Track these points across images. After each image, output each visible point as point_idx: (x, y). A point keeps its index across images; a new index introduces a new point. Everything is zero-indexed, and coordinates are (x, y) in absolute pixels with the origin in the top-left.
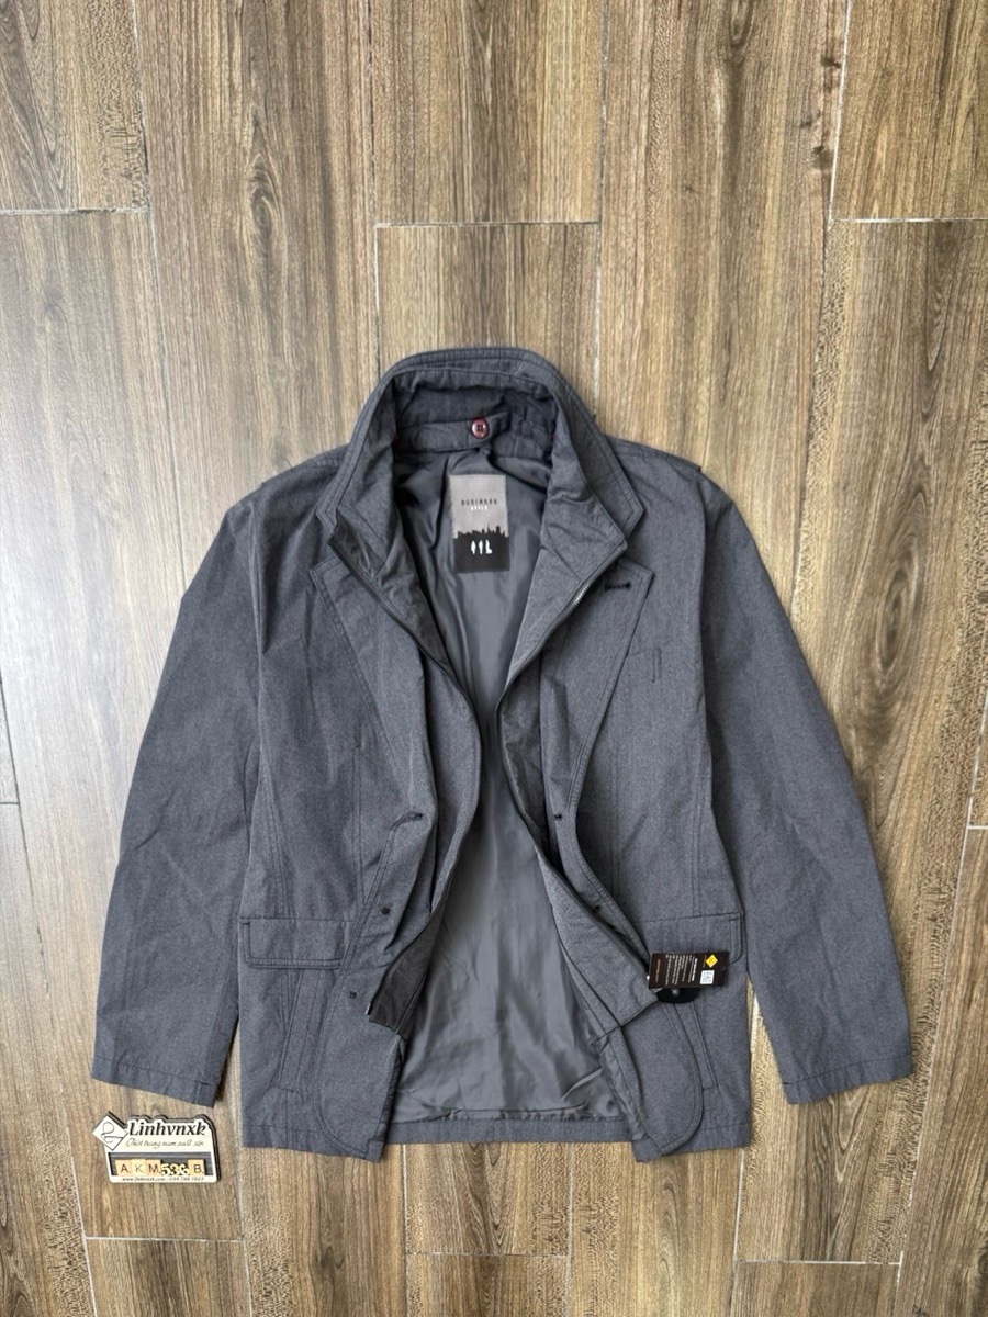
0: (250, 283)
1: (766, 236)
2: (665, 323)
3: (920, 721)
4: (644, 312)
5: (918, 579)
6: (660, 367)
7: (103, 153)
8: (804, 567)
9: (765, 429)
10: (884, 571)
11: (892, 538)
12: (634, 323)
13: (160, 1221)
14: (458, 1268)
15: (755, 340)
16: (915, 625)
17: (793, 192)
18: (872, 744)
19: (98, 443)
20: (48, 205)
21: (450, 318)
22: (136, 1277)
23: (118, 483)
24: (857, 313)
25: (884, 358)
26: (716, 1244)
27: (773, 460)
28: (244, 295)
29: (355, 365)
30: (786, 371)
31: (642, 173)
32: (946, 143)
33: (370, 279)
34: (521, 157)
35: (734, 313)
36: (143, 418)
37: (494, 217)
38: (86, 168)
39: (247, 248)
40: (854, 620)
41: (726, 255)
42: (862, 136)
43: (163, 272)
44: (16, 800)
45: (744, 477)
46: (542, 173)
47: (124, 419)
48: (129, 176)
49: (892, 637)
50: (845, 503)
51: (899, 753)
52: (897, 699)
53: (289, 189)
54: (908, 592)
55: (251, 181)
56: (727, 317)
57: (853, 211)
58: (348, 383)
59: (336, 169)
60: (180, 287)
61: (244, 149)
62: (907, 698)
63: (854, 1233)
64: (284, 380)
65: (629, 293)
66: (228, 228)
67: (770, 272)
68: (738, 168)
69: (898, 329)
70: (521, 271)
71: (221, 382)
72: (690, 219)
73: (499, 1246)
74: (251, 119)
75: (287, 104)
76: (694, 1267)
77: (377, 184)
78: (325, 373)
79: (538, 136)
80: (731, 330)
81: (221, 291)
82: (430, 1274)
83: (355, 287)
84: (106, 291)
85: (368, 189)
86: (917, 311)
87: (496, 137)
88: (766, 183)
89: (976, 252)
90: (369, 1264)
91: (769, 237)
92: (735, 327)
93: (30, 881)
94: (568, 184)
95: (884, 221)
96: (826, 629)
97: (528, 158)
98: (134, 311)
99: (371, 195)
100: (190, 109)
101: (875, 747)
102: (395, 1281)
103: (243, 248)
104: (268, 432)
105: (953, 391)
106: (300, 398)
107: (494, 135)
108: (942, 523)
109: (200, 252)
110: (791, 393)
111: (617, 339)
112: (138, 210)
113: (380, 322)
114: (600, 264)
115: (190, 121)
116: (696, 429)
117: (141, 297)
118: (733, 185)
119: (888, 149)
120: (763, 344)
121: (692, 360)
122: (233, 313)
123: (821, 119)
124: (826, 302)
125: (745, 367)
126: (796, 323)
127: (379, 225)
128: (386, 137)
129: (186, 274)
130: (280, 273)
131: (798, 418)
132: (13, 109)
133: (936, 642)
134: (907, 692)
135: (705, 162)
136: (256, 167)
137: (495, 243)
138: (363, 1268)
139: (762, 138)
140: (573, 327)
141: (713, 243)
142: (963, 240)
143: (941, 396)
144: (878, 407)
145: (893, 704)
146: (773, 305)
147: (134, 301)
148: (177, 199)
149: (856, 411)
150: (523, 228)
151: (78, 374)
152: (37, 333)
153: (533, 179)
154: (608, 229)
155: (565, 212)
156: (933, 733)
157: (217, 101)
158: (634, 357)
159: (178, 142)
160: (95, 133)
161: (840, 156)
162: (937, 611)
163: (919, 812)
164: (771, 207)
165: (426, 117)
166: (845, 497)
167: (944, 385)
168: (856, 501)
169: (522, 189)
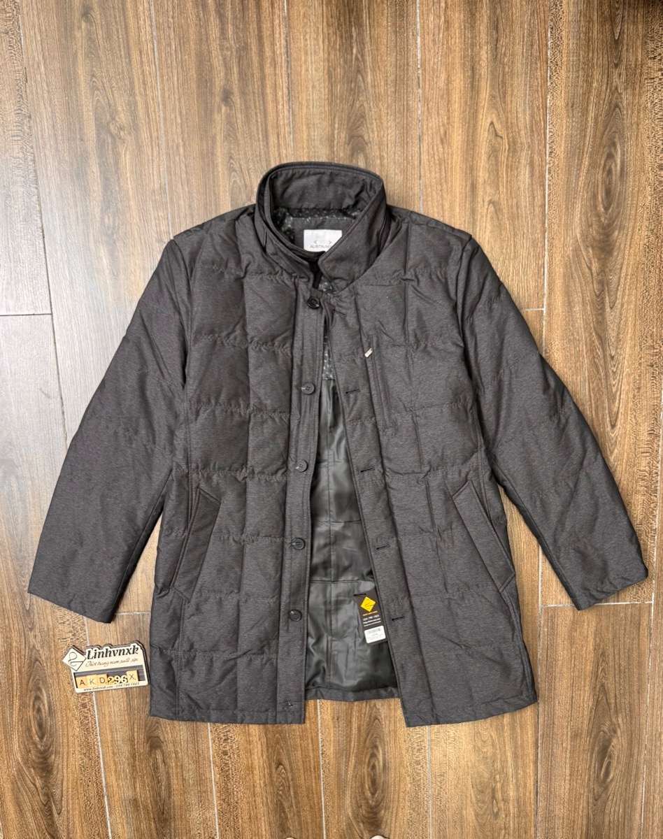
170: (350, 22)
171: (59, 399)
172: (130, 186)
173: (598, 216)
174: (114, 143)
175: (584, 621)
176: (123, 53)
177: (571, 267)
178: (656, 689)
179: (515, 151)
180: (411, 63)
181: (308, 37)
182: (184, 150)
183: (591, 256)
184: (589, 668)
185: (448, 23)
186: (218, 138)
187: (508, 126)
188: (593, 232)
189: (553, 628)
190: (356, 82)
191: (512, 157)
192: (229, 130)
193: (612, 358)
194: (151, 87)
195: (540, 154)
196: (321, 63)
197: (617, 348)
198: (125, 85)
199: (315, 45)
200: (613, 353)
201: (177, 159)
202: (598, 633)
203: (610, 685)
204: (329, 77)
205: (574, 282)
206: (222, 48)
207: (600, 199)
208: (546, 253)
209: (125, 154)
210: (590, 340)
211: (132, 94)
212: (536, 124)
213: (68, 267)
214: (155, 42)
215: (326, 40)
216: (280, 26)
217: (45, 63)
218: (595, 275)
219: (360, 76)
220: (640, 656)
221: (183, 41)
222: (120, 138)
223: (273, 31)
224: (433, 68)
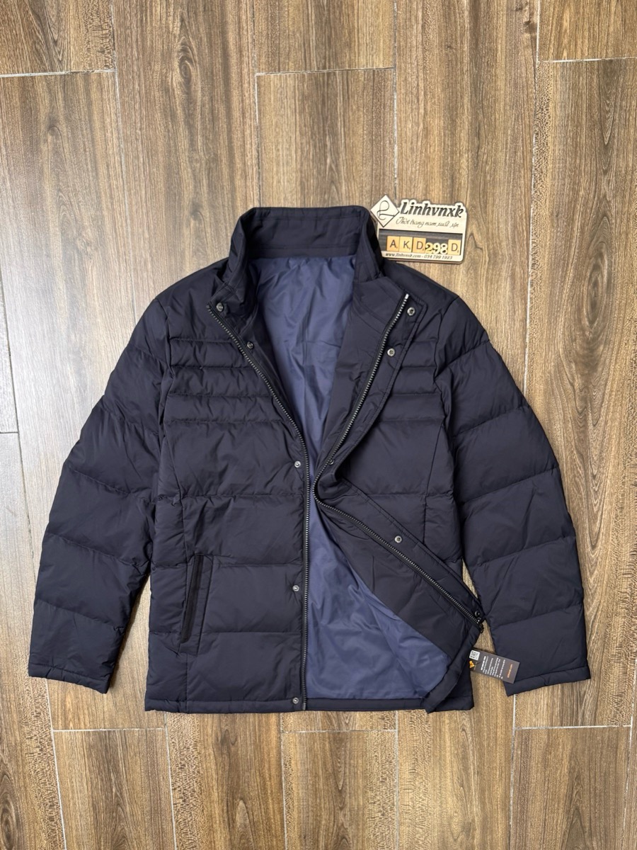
0: (177, 110)
1: (498, 72)
2: (437, 123)
3: (616, 357)
4: (424, 117)
5: (608, 269)
6: (435, 150)
7: (87, 39)
8: (533, 265)
9: (504, 183)
10: (586, 264)
11: (589, 245)
12: (418, 124)
13: (107, 715)
14: (318, 742)
15: (495, 132)
16: (608, 297)
17: (513, 46)
18: (587, 372)
19: (79, 206)
20: (53, 71)
21: (303, 125)
22: (88, 759)
23: (91, 230)
24: (558, 113)
25: (576, 139)
26: (500, 716)
27: (510, 201)
28: (173, 116)
29: (244, 155)
30: (515, 149)
31: (420, 39)
32: (605, 16)
33: (253, 105)
34: (345, 33)
35: (481, 116)
36: (108, 191)
37: (329, 68)
38: (77, 48)
39: (176, 89)
40: (568, 296)
41: (474, 83)
42: (553, 14)
43: (123, 104)
44: (16, 430)
45: (493, 211)
46: (359, 41)
47: (96, 192)
48: (103, 52)
49: (594, 305)
50: (558, 225)
51: (604, 377)
52: (601, 343)
53: (202, 55)
54: (602, 277)
55: (179, 52)
56: (476, 118)
57: (551, 56)
58: (239, 165)
59: (231, 44)
60: (133, 114)
61: (175, 34)
62: (607, 342)
63: (597, 705)
64: (198, 165)
65: (414, 107)
66: (164, 77)
67: (502, 92)
68: (479, 34)
69: (584, 122)
70: (346, 97)
71: (158, 167)
72: (451, 63)
73: (347, 724)
74: (179, 18)
75: (201, 9)
76: (485, 734)
77: (256, 51)
78: (224, 160)
79: (356, 21)
80: (479, 126)
81: (159, 115)
82: (298, 747)
83: (243, 110)
84: (87, 117)
85: (251, 54)
86: (595, 110)
87: (330, 23)
88: (496, 42)
89: (629, 76)
90: (255, 742)
91: (500, 72)
92: (482, 124)
93: (24, 483)
94: (375, 47)
95: (571, 61)
96: (551, 301)
97: (350, 33)
98: (104, 128)
99: (253, 58)
100: (142, 13)
101: (589, 374)
102: (274, 753)
103: (173, 90)
104: (188, 195)
105: (621, 156)
106: (208, 175)
107: (328, 21)
108: (620, 234)
109: (146, 93)
110: (519, 161)
111: (408, 133)
112: (109, 71)
113: (259, 129)
114: (396, 91)
115: (142, 21)
116: (460, 184)
117: (108, 120)
118: (477, 44)
119: (570, 21)
120: (500, 134)
121: (456, 144)
122: (166, 127)
123: (528, 6)
124: (538, 108)
125: (489, 147)
126: (520, 120)
127: (257, 74)
128: (262, 26)
129: (137, 106)
130: (196, 103)
131: (524, 176)
132: (32, 17)
133: (623, 307)
134: (606, 339)
135: (459, 32)
136: (182, 44)
137: (330, 82)
138: (251, 744)
139: (493, 18)
140: (380, 128)
141: (466, 77)
142: (621, 70)
143: (614, 160)
144: (575, 167)
145: (598, 346)
146: (505, 110)
147: (104, 123)
148: (133, 64)
149: (561, 170)
150: (347, 73)
151: (67, 167)
152: (42, 143)
153: (353, 45)
154: (400, 71)
155: (373, 63)
156: (625, 364)
157: (158, 9)
158: (419, 144)
159: (134, 32)
160: (83, 29)
161: (541, 26)
162: (622, 288)
163: (621, 414)
164: (500, 56)
165: (286, 13)
166: (558, 220)
167: (615, 153)
168: (565, 224)
169: (346, 50)
170: (324, 131)
171: (26, 517)
172: (97, 303)
173: (582, 329)
174: (81, 260)
175: (559, 744)
176: (89, 166)
177: (552, 384)
178: (633, 812)
179: (495, 263)
180: (387, 173)
181: (280, 147)
182: (152, 265)
183: (574, 372)
184: (563, 791)
185: (427, 131)
186: (187, 253)
187: (489, 237)
188: (577, 347)
189: (526, 751)
190: (329, 193)
191: (493, 270)
192: (197, 244)
193: (594, 477)
194: (119, 201)
195: (522, 266)
196: (294, 174)
197: (599, 467)
198: (92, 199)
199: (287, 155)
200: (595, 472)
201: (145, 275)
202: (573, 756)
203: (585, 809)
204: (302, 188)
205: (555, 398)
206: (191, 160)
207: (585, 312)
208: (526, 369)
209: (92, 270)
210: (571, 458)
211: (99, 208)
212: (519, 234)
213: (34, 385)
214: (123, 155)
215: (299, 150)
216: (251, 136)
217: (10, 179)
218: (577, 391)
219: (334, 187)
220: (616, 780)
221: (151, 153)
222: (87, 254)
223: (244, 141)
224: (410, 177)
